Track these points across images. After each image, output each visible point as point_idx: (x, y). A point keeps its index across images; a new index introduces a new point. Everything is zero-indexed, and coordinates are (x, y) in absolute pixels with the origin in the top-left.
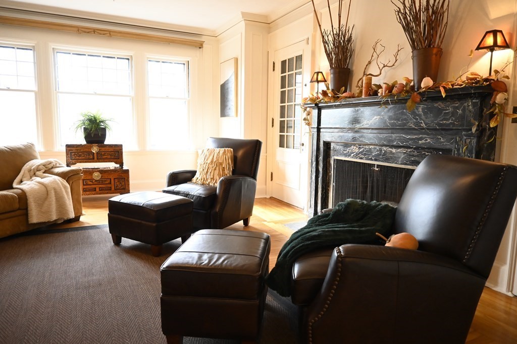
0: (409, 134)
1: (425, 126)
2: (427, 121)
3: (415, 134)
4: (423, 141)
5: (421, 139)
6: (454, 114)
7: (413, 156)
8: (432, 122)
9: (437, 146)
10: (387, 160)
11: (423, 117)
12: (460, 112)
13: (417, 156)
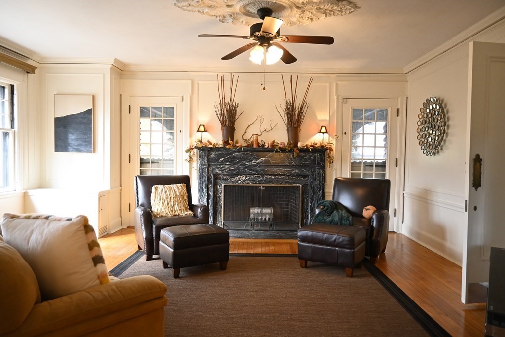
0: (286, 168)
1: (294, 164)
2: (296, 162)
3: (289, 168)
4: (294, 172)
5: (293, 170)
6: (310, 159)
7: (286, 179)
8: (299, 162)
9: (302, 173)
10: (269, 182)
11: (293, 160)
12: (312, 158)
13: (288, 179)
